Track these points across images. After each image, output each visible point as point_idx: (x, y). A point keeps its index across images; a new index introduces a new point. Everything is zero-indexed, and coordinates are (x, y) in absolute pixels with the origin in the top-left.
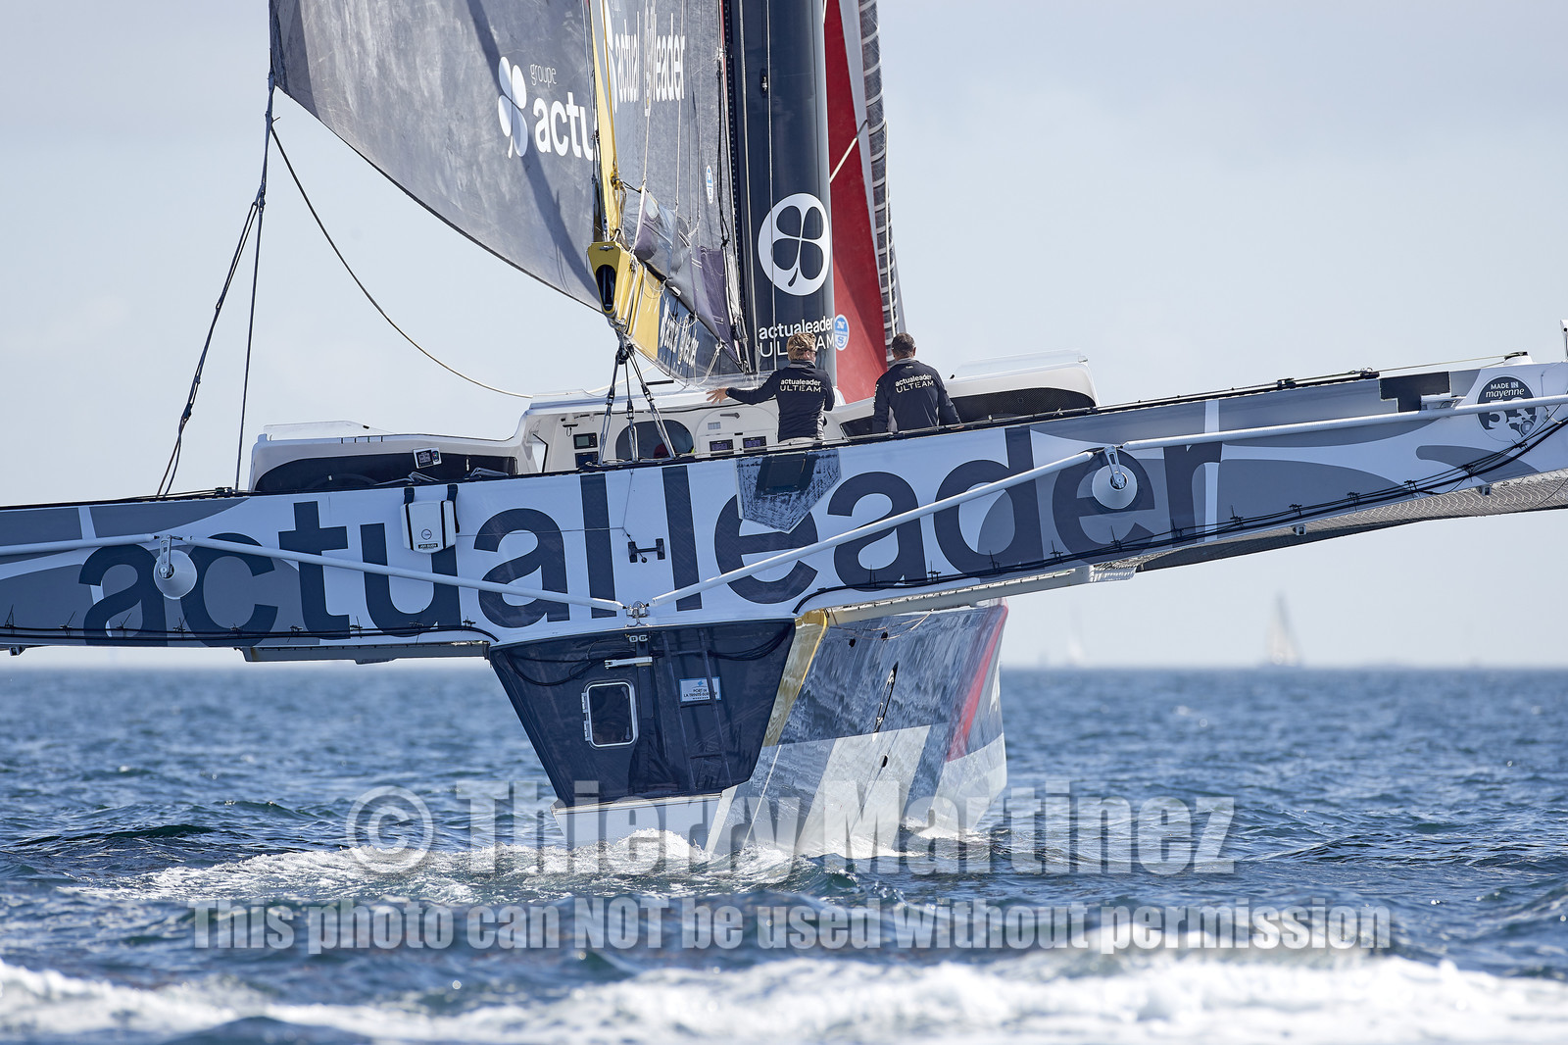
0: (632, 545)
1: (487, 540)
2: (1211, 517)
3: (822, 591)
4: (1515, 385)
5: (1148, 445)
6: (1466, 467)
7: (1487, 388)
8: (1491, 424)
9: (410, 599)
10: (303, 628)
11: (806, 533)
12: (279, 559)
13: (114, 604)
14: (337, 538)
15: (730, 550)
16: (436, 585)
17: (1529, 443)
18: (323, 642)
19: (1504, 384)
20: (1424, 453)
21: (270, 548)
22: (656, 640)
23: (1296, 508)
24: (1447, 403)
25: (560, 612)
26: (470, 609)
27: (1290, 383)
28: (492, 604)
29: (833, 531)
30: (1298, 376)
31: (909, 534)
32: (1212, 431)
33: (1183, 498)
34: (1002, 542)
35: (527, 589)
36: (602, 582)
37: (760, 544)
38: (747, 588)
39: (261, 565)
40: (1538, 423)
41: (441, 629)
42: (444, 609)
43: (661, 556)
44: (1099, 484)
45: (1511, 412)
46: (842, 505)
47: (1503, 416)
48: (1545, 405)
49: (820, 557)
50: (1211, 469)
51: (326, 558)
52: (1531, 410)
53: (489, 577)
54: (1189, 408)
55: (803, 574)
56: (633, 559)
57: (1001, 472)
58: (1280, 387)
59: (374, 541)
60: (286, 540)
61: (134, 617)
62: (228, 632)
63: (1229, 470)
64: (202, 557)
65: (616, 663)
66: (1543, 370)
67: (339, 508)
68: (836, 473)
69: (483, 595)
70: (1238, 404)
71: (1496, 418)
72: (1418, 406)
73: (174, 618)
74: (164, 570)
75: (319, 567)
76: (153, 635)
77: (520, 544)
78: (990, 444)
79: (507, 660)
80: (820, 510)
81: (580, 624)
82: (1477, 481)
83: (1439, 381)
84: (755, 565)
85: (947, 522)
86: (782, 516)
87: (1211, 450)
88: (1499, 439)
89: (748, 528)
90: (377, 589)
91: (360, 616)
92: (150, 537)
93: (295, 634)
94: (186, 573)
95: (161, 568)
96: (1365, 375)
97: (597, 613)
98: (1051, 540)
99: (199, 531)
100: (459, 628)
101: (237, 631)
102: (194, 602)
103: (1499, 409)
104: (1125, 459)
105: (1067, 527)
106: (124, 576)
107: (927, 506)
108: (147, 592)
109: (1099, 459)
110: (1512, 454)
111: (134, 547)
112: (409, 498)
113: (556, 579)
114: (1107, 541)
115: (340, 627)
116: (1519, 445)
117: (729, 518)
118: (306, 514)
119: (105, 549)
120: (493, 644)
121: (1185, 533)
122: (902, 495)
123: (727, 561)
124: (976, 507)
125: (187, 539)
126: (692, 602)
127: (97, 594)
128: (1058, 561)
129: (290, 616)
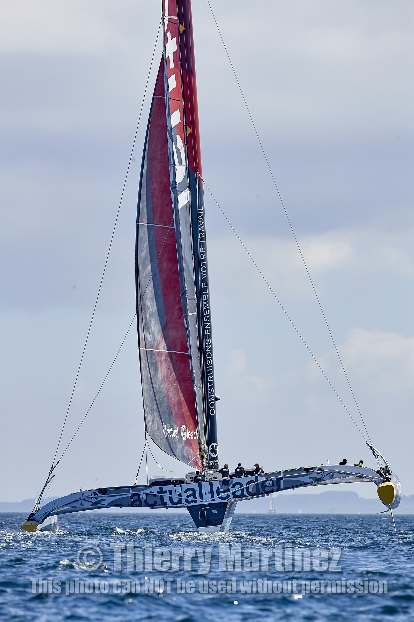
0: (205, 492)
1: (186, 492)
2: (282, 487)
3: (231, 498)
4: (322, 469)
5: (274, 478)
6: (315, 480)
7: (318, 469)
8: (319, 474)
9: (175, 500)
10: (161, 504)
11: (228, 491)
12: (157, 495)
13: (135, 501)
14: (165, 492)
15: (218, 493)
16: (179, 498)
17: (324, 477)
18: (164, 506)
19: (320, 469)
20: (310, 478)
21: (156, 493)
22: (210, 505)
23: (293, 486)
24: (313, 472)
25: (196, 501)
26: (183, 501)
27: (292, 469)
28: (186, 500)
29: (232, 490)
30: (293, 469)
31: (242, 490)
32: (282, 476)
33: (278, 485)
34: (254, 491)
35: (191, 498)
36: (201, 497)
37: (222, 492)
38: (221, 498)
39: (155, 496)
40: (325, 474)
41: (180, 504)
42: (180, 501)
43: (209, 494)
44: (267, 483)
45: (321, 473)
46: (233, 487)
47: (320, 473)
48: (326, 471)
49: (230, 494)
50: (282, 481)
51: (164, 495)
52: (324, 472)
53: (186, 497)
54: (279, 473)
55: (228, 496)
56: (205, 494)
57: (255, 482)
58: (291, 470)
59: (170, 492)
60: (158, 492)
61: (138, 503)
62: (151, 505)
63: (284, 481)
64: (147, 495)
65: (204, 508)
66: (325, 467)
67: (165, 488)
68: (232, 482)
69: (185, 499)
70: (285, 472)
71: (319, 473)
72: (309, 472)
73: (143, 503)
74: (142, 497)
75: (163, 496)
76: (140, 505)
77: (190, 492)
78: (253, 478)
79: (189, 508)
80: (230, 487)
81: (198, 503)
82: (317, 482)
83: (312, 469)
84: (222, 495)
85: (247, 489)
86: (225, 488)
87: (282, 478)
88: (320, 476)
89: (221, 490)
90: (171, 499)
91: (169, 502)
92: (140, 492)
93: (160, 505)
94: (145, 497)
95: (141, 496)
96: (302, 468)
97: (201, 501)
98: (261, 491)
99: (147, 491)
100: (182, 504)
101: (152, 505)
102: (146, 501)
103: (319, 472)
104: (271, 480)
105: (263, 489)
106: (136, 497)
107: (245, 487)
108: (139, 500)
109: (267, 480)
110: (321, 478)
111: (137, 494)
112: (175, 486)
113: (195, 497)
114: (269, 491)
115: (166, 504)
116: (322, 477)
117: (218, 489)
118: (161, 489)
119: (133, 494)
120: (187, 506)
121: (279, 489)
122: (241, 485)
123: (218, 494)
124: (251, 486)
125: (145, 492)
126: (214, 500)
127: (132, 500)
128: (262, 494)
129: (159, 502)
